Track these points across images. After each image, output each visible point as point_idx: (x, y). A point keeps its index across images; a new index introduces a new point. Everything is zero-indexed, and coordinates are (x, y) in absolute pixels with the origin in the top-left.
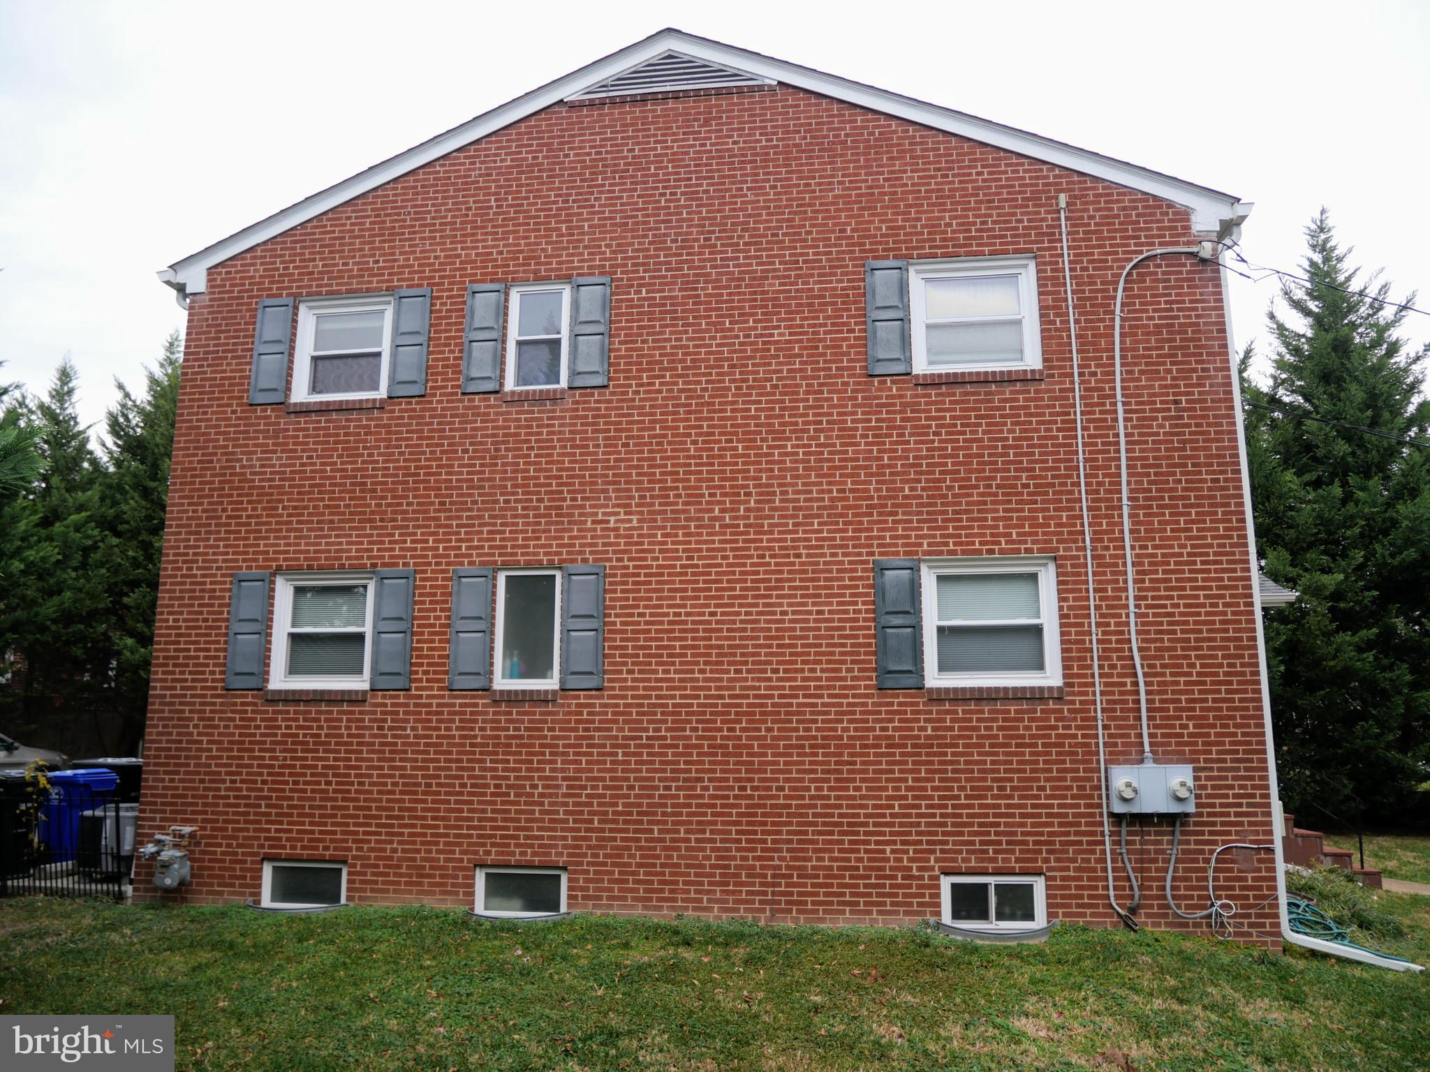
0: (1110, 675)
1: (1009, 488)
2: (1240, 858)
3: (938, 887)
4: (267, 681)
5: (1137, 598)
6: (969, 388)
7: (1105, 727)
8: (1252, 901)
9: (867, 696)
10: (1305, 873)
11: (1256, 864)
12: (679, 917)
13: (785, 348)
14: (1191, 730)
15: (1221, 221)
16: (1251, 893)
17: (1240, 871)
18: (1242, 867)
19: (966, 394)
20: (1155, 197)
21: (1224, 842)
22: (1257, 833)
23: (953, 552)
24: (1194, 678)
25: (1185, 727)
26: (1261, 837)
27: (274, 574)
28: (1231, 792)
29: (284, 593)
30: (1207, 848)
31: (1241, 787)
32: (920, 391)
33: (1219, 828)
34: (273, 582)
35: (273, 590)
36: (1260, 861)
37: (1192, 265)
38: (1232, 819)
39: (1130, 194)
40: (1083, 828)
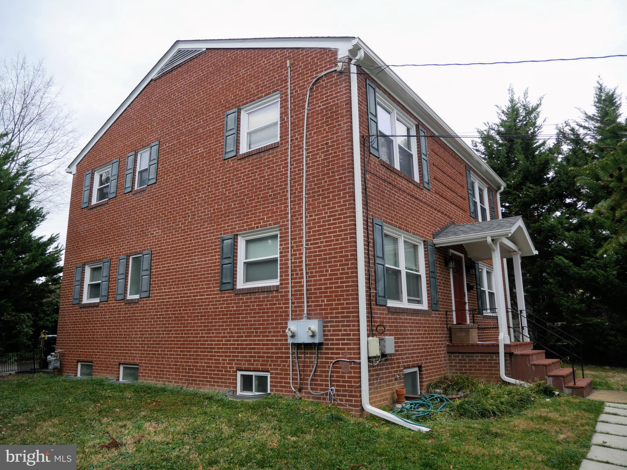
0: (296, 278)
1: (265, 198)
2: (343, 366)
3: (236, 376)
4: (82, 301)
5: (307, 241)
6: (254, 157)
7: (292, 303)
8: (347, 388)
9: (217, 294)
10: (526, 385)
11: (350, 370)
12: (164, 384)
13: (201, 155)
14: (326, 303)
15: (349, 50)
16: (347, 384)
17: (343, 373)
18: (344, 371)
19: (253, 160)
20: (324, 49)
21: (337, 358)
22: (350, 354)
23: (245, 230)
24: (328, 277)
25: (323, 301)
26: (352, 356)
27: (85, 265)
28: (340, 333)
29: (88, 271)
30: (330, 361)
31: (345, 330)
32: (239, 162)
33: (335, 351)
34: (85, 268)
35: (84, 270)
36: (351, 368)
37: (337, 76)
38: (341, 346)
39: (315, 51)
40: (283, 351)
